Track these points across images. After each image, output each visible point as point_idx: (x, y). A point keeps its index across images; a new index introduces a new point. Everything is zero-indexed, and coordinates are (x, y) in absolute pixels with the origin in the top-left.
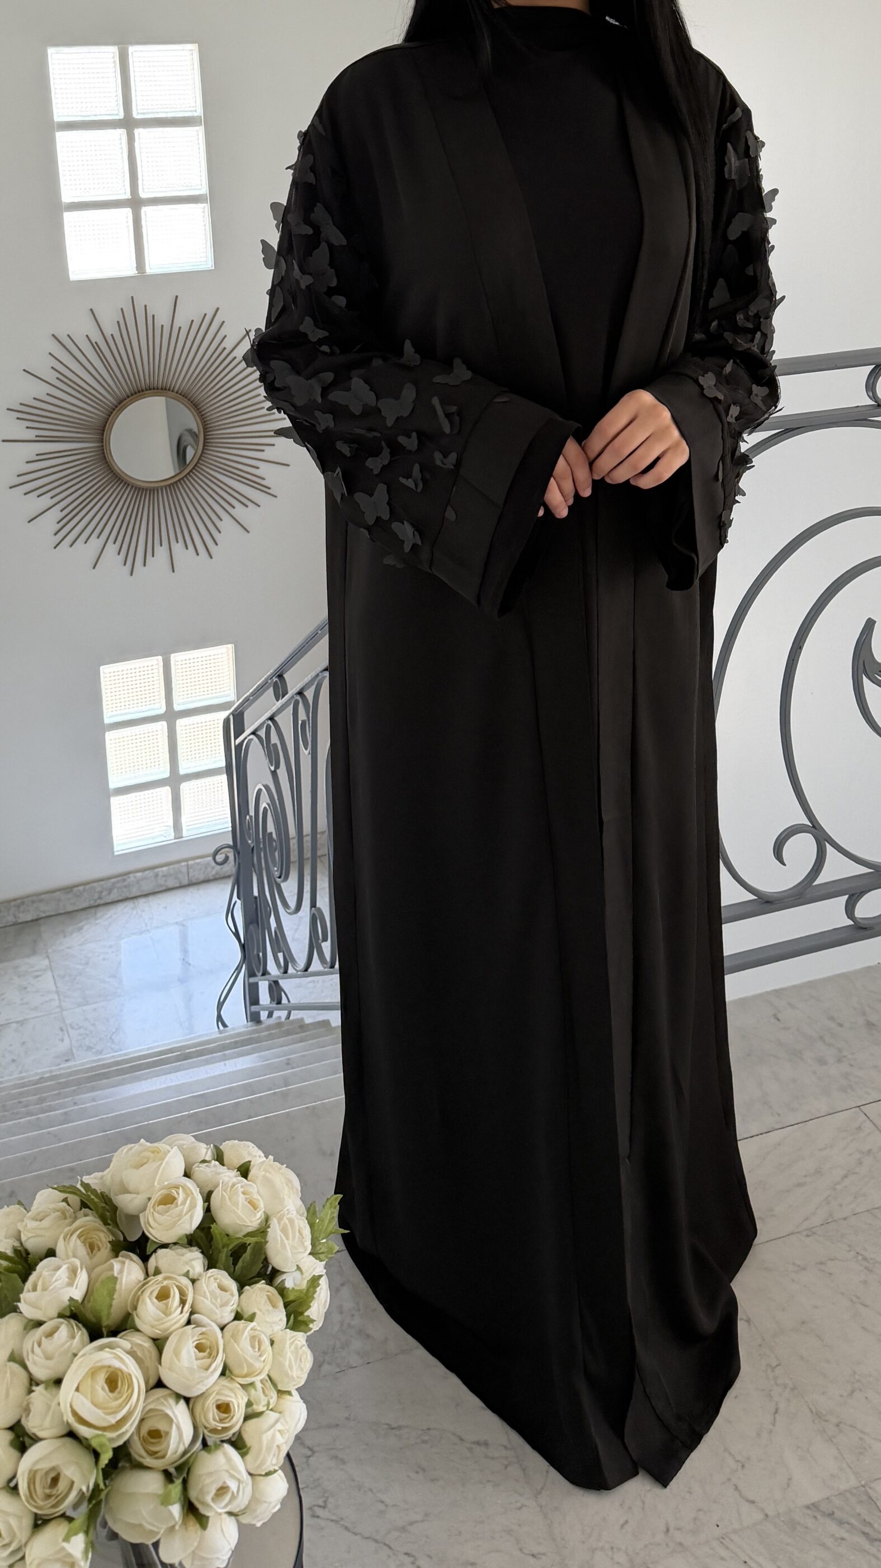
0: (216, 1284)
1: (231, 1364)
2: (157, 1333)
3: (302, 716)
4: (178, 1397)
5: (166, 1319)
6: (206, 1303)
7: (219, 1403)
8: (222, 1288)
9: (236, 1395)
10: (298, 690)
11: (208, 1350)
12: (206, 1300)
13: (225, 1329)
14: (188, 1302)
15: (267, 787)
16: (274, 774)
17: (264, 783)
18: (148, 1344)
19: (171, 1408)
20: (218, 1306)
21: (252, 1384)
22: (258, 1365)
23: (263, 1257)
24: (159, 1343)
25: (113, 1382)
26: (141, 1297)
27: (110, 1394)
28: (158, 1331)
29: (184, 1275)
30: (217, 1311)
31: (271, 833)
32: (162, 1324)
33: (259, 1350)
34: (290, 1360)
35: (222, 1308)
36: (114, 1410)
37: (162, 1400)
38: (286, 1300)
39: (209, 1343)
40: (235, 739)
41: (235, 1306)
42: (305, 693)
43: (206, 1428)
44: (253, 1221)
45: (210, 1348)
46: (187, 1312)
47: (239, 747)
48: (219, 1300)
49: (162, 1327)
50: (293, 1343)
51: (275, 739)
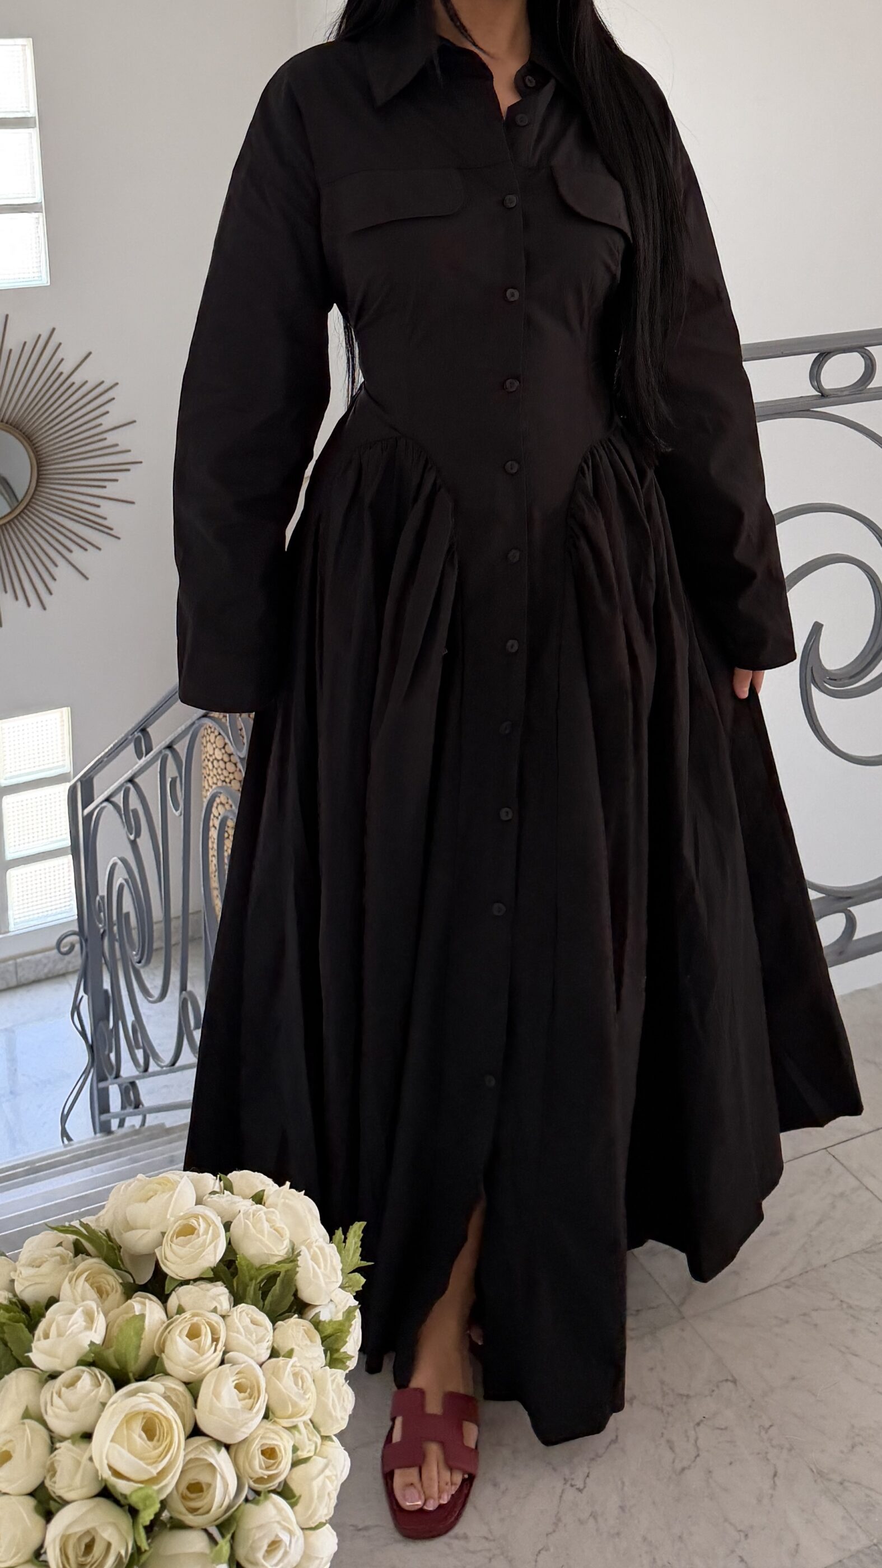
0: (248, 1320)
1: (273, 1405)
2: (190, 1374)
3: (172, 771)
4: (219, 1444)
5: (201, 1358)
6: (240, 1339)
7: (264, 1448)
8: (254, 1322)
9: (281, 1438)
10: (168, 743)
11: (249, 1391)
12: (238, 1336)
13: (263, 1366)
14: (221, 1339)
15: (124, 861)
16: (134, 844)
17: (120, 857)
18: (181, 1388)
19: (213, 1456)
20: (254, 1342)
21: (295, 1427)
22: (302, 1404)
23: (294, 1290)
24: (193, 1387)
25: (150, 1431)
26: (169, 1336)
27: (149, 1443)
28: (191, 1372)
29: (212, 1311)
30: (254, 1348)
31: (128, 914)
32: (197, 1364)
33: (302, 1387)
34: (333, 1400)
35: (259, 1344)
36: (152, 1461)
37: (203, 1448)
38: (323, 1335)
39: (249, 1383)
40: (84, 808)
41: (270, 1343)
42: (175, 747)
43: (251, 1478)
44: (280, 1251)
45: (250, 1389)
46: (220, 1351)
47: (87, 819)
48: (254, 1335)
49: (196, 1367)
50: (333, 1381)
51: (134, 803)
